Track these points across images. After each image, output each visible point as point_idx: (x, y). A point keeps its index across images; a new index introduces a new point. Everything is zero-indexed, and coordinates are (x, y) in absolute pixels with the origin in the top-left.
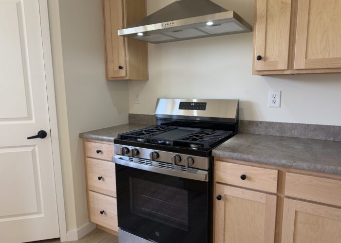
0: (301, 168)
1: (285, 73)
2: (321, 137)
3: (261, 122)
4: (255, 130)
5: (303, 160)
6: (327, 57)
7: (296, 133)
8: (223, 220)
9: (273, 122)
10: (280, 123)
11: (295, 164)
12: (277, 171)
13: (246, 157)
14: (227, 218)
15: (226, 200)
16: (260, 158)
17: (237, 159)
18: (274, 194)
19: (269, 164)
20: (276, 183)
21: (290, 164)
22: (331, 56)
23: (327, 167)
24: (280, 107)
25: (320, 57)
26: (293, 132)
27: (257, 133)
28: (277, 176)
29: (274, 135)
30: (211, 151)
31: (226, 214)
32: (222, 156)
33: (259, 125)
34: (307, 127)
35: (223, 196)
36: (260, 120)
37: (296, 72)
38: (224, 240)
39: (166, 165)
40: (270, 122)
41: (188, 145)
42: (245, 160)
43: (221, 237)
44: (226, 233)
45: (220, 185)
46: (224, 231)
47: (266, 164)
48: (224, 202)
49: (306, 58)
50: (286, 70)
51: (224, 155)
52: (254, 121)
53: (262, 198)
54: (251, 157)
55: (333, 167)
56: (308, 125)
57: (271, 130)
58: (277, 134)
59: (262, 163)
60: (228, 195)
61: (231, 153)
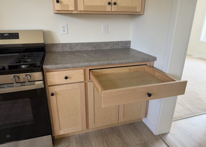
0: (94, 65)
1: (73, 12)
2: (90, 49)
3: (59, 44)
4: (56, 49)
5: (94, 61)
6: (93, 4)
7: (78, 48)
8: (56, 106)
9: (65, 43)
10: (70, 44)
11: (91, 64)
12: (83, 70)
13: (66, 66)
14: (58, 104)
15: (56, 94)
16: (74, 65)
17: (61, 68)
18: (83, 82)
19: (79, 67)
20: (83, 76)
21: (89, 65)
22: (95, 5)
23: (105, 62)
24: (68, 33)
25: (90, 4)
26: (77, 48)
27: (57, 51)
28: (83, 72)
29: (67, 51)
30: (42, 67)
31: (58, 102)
32: (51, 68)
33: (58, 46)
34: (83, 44)
35: (54, 92)
36: (58, 42)
37: (79, 12)
38: (58, 117)
39: (5, 86)
40: (64, 44)
41: (19, 66)
42: (66, 68)
43: (57, 116)
44: (59, 113)
45: (51, 87)
46: (58, 112)
47: (78, 67)
48: (55, 96)
49: (84, 4)
50: (74, 11)
51: (52, 68)
52: (54, 44)
53: (77, 86)
54: (69, 65)
55: (107, 62)
56: (83, 43)
57: (65, 48)
58: (69, 50)
59: (76, 67)
60: (57, 91)
61: (56, 66)
